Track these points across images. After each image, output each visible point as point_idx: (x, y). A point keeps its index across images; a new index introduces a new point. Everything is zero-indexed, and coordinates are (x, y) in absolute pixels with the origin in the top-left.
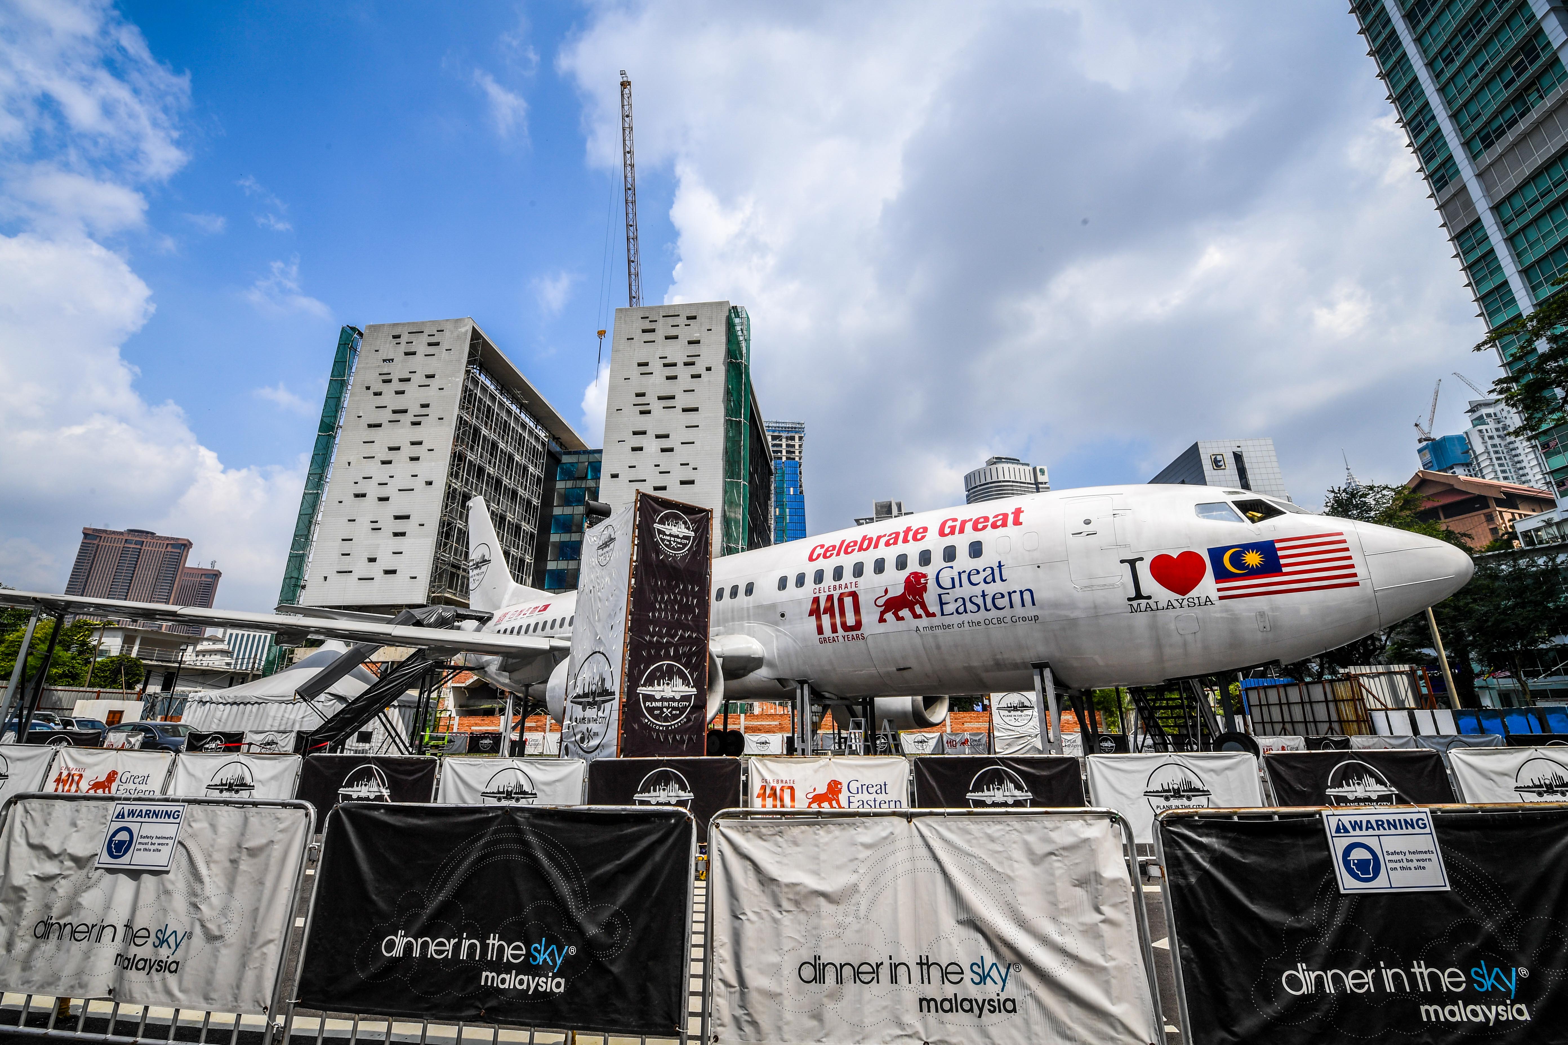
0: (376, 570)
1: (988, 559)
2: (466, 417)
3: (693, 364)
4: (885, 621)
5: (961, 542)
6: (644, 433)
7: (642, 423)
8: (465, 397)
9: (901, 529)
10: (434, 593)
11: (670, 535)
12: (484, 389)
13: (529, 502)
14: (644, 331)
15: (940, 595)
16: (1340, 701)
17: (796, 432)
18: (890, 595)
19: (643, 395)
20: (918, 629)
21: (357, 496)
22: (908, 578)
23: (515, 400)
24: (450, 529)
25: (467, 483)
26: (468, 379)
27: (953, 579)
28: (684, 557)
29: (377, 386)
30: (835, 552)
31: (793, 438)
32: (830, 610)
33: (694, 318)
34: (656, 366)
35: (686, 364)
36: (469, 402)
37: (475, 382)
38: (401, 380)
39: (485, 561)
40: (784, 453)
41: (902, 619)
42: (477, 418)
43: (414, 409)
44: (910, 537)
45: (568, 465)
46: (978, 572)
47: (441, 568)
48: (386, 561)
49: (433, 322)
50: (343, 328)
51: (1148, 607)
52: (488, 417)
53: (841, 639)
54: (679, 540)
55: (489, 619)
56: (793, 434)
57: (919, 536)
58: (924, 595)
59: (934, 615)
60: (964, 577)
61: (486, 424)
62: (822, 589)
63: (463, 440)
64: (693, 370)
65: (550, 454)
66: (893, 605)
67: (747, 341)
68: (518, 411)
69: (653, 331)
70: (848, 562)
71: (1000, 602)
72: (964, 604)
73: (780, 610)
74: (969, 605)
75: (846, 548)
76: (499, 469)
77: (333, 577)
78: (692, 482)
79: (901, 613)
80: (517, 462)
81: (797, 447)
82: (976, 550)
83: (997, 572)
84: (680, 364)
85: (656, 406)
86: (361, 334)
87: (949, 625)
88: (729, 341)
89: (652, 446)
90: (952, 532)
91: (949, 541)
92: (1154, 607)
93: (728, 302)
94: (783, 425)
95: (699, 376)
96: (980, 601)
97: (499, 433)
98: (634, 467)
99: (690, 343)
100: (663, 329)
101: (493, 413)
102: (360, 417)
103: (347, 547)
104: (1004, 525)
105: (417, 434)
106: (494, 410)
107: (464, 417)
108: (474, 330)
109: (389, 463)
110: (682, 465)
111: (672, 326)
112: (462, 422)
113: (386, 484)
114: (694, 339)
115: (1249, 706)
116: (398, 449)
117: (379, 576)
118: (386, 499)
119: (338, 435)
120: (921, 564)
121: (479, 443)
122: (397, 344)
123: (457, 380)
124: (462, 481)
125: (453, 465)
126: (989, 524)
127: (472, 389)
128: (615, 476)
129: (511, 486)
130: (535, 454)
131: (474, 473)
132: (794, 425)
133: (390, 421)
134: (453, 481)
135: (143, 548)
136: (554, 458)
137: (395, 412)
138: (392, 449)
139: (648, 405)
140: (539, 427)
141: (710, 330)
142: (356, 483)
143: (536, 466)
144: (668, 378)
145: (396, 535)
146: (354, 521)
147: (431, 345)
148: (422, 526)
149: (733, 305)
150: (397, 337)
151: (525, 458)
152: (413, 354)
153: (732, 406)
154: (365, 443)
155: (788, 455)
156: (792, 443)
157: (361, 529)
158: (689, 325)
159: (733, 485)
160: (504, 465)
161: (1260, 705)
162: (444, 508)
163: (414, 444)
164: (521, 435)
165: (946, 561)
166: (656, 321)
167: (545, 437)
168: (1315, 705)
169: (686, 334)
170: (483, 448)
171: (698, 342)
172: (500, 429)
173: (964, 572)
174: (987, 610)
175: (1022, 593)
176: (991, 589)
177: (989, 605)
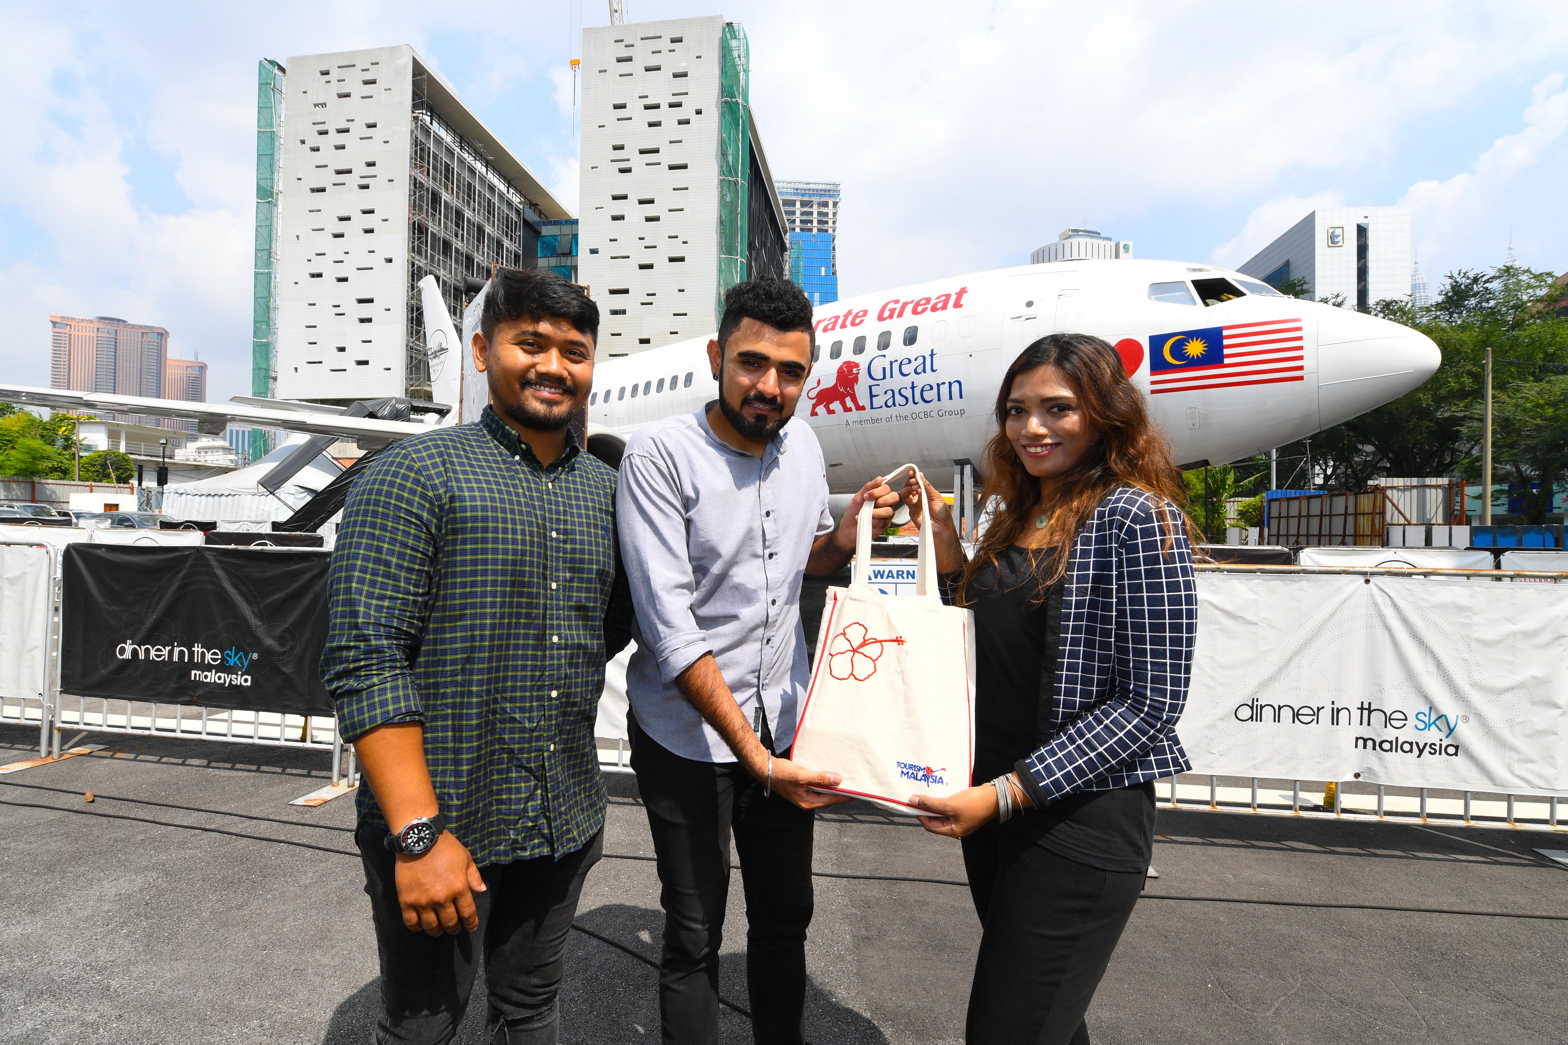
0: (347, 360)
1: (920, 348)
2: (422, 178)
3: (679, 105)
4: (816, 414)
5: (897, 328)
6: (625, 197)
7: (622, 183)
8: (416, 151)
9: (842, 313)
10: (412, 386)
12: (439, 141)
14: (619, 60)
15: (870, 387)
17: (830, 196)
18: (823, 386)
19: (621, 148)
20: (847, 424)
21: (313, 276)
22: (841, 367)
23: (478, 155)
24: (419, 314)
25: (432, 261)
26: (417, 127)
27: (884, 369)
29: (314, 140)
31: (825, 205)
33: (680, 40)
34: (635, 108)
35: (672, 106)
36: (422, 158)
37: (427, 131)
38: (340, 131)
39: (443, 350)
40: (815, 223)
41: (833, 412)
42: (434, 179)
43: (360, 169)
44: (848, 322)
45: (549, 238)
46: (910, 362)
47: (416, 358)
48: (357, 351)
49: (365, 52)
50: (260, 62)
52: (447, 178)
55: (448, 411)
56: (826, 199)
57: (857, 321)
58: (856, 387)
59: (863, 408)
60: (896, 366)
61: (446, 188)
63: (421, 206)
64: (679, 113)
65: (526, 224)
66: (825, 397)
67: (746, 71)
68: (484, 170)
69: (629, 59)
71: (928, 395)
74: (899, 400)
76: (468, 243)
77: (303, 368)
78: (682, 259)
79: (832, 407)
80: (489, 235)
81: (830, 216)
82: (911, 338)
83: (928, 363)
84: (664, 106)
85: (637, 162)
86: (283, 70)
87: (878, 420)
88: (724, 72)
89: (634, 212)
90: (891, 316)
91: (885, 326)
93: (721, 17)
94: (816, 187)
95: (687, 122)
96: (908, 393)
97: (464, 198)
98: (616, 240)
99: (676, 76)
100: (642, 57)
101: (453, 173)
102: (299, 179)
103: (312, 335)
104: (944, 307)
105: (367, 199)
106: (453, 169)
107: (419, 179)
108: (415, 62)
109: (341, 236)
110: (670, 237)
111: (653, 52)
112: (416, 184)
113: (342, 262)
114: (680, 70)
115: (1269, 518)
116: (348, 219)
117: (352, 366)
118: (345, 280)
119: (280, 203)
120: (855, 353)
121: (440, 211)
122: (327, 82)
123: (404, 129)
124: (426, 258)
125: (414, 238)
126: (929, 306)
127: (423, 141)
128: (594, 251)
129: (485, 264)
130: (508, 226)
131: (439, 249)
132: (828, 187)
133: (334, 185)
134: (417, 257)
135: (118, 337)
136: (532, 230)
137: (339, 172)
138: (342, 219)
139: (628, 160)
140: (511, 191)
141: (700, 57)
142: (309, 260)
143: (511, 239)
144: (651, 125)
145: (362, 321)
146: (314, 305)
147: (366, 83)
148: (389, 310)
149: (729, 21)
150: (325, 73)
151: (498, 229)
152: (348, 95)
153: (728, 162)
154: (310, 211)
155: (820, 226)
156: (824, 210)
157: (324, 315)
158: (674, 51)
159: (731, 263)
160: (474, 238)
161: (1280, 517)
162: (410, 290)
163: (365, 212)
164: (489, 200)
165: (879, 348)
166: (633, 46)
167: (520, 203)
168: (1334, 518)
169: (671, 63)
170: (446, 217)
171: (685, 75)
172: (464, 193)
173: (896, 361)
174: (915, 403)
175: (950, 384)
176: (921, 381)
177: (918, 398)
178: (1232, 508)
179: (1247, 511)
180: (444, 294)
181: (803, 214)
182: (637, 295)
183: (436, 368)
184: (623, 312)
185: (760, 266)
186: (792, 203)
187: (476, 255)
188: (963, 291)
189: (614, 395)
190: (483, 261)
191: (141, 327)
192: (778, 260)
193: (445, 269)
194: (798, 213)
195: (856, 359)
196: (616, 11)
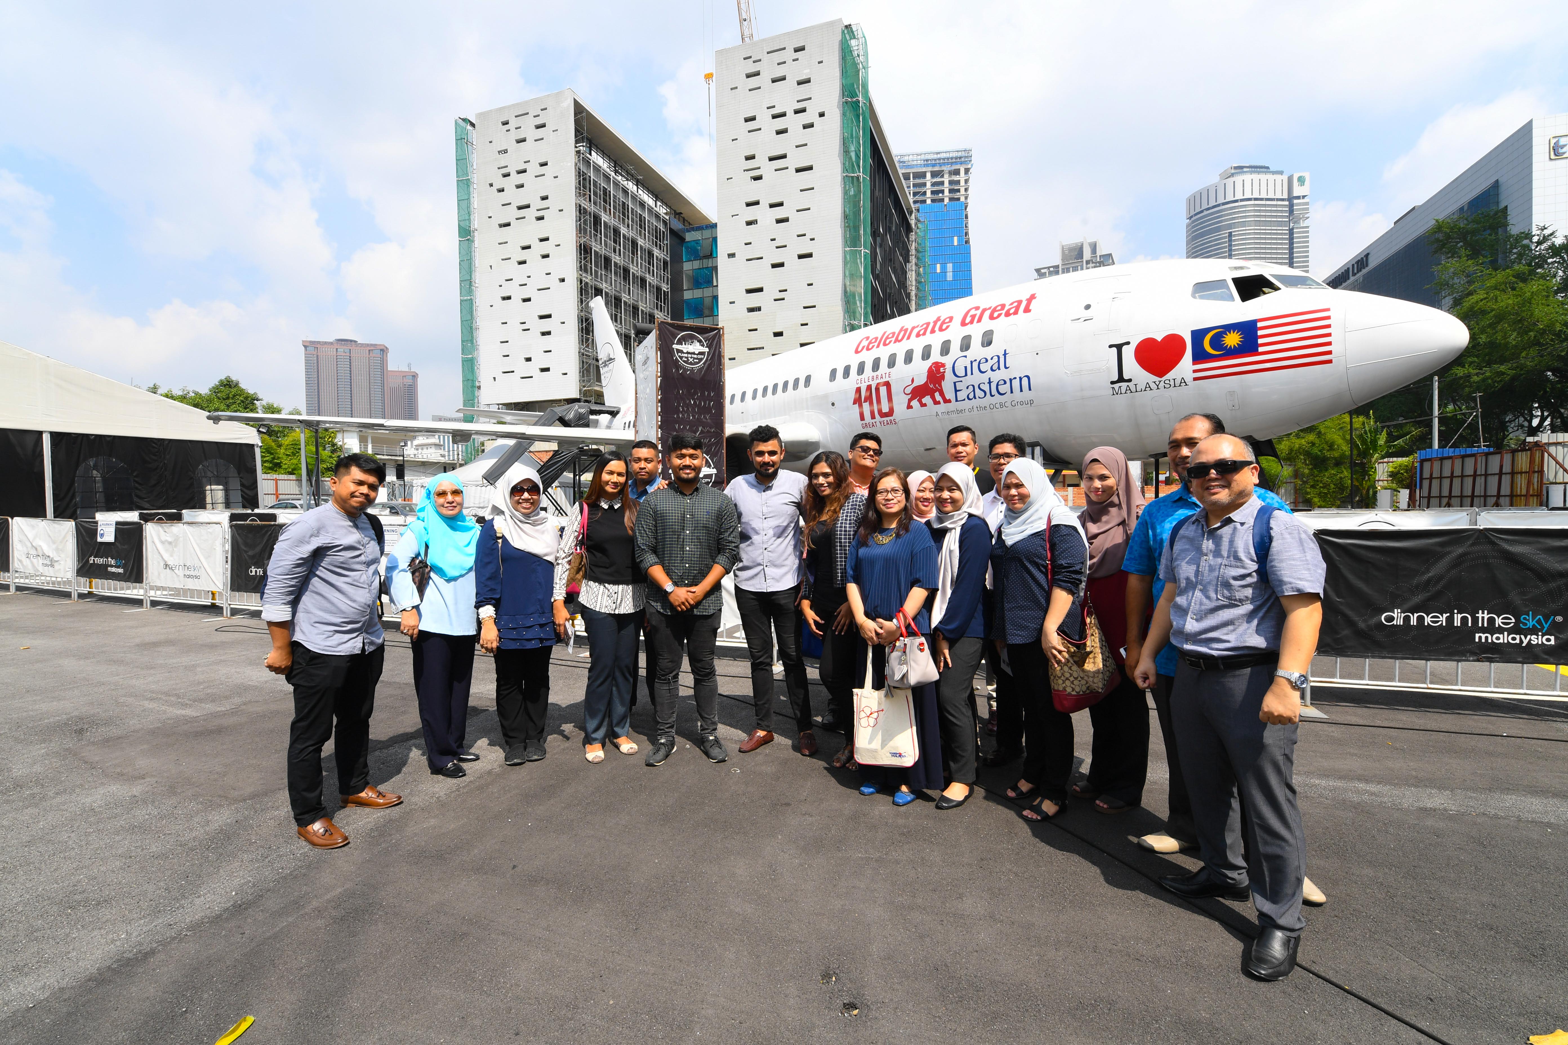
0: (533, 368)
1: (995, 349)
2: (585, 204)
3: (803, 110)
4: (912, 407)
5: (976, 331)
6: (757, 203)
7: (755, 191)
8: (580, 181)
9: (932, 320)
10: (584, 387)
11: (688, 353)
12: (597, 169)
13: (659, 289)
14: (748, 76)
15: (955, 383)
16: (1517, 473)
17: (962, 163)
18: (916, 384)
19: (752, 157)
20: (937, 415)
21: (504, 299)
22: (931, 367)
23: (630, 176)
24: (588, 324)
25: (596, 276)
26: (579, 161)
27: (966, 367)
28: (700, 369)
29: (500, 182)
30: (876, 344)
31: (957, 172)
32: (869, 399)
33: (802, 49)
34: (764, 119)
35: (797, 112)
36: (585, 187)
37: (587, 162)
38: (519, 172)
39: (611, 360)
40: (946, 193)
41: (925, 405)
42: (595, 203)
43: (537, 203)
44: (937, 328)
45: (693, 243)
46: (987, 361)
47: (587, 363)
48: (540, 360)
49: (536, 100)
50: (456, 121)
51: (1128, 389)
52: (605, 201)
53: (878, 424)
54: (695, 356)
55: (618, 412)
56: (957, 167)
57: (944, 327)
58: (943, 383)
59: (949, 401)
60: (975, 365)
61: (605, 210)
62: (863, 380)
63: (585, 230)
64: (804, 118)
65: (673, 232)
66: (918, 393)
67: (866, 69)
68: (635, 188)
69: (757, 74)
70: (883, 353)
71: (1002, 389)
72: (974, 390)
73: (831, 400)
74: (979, 393)
75: (884, 341)
76: (624, 257)
77: (501, 377)
78: (810, 255)
79: (924, 400)
80: (641, 247)
81: (962, 183)
82: (987, 340)
83: (1001, 362)
84: (790, 113)
85: (767, 169)
86: (473, 125)
87: (962, 410)
88: (844, 73)
89: (765, 215)
90: (972, 322)
91: (967, 331)
92: (1133, 390)
93: (840, 20)
94: (947, 155)
95: (811, 125)
96: (986, 387)
97: (619, 216)
98: (750, 243)
99: (800, 83)
100: (769, 70)
101: (610, 195)
102: (490, 217)
103: (505, 348)
104: (1016, 313)
105: (542, 228)
106: (610, 192)
107: (583, 205)
108: (576, 102)
109: (524, 262)
110: (798, 236)
111: (779, 64)
112: (581, 210)
113: (526, 285)
114: (804, 77)
115: (1421, 479)
116: (529, 247)
117: (537, 373)
118: (529, 300)
119: (476, 239)
120: (942, 355)
121: (601, 230)
122: (507, 131)
123: (569, 164)
124: (591, 274)
125: (581, 259)
126: (1004, 312)
127: (585, 172)
128: (731, 255)
129: (639, 274)
130: (657, 235)
131: (601, 264)
132: (960, 154)
133: (517, 219)
134: (584, 275)
135: (352, 355)
136: (677, 237)
137: (520, 208)
138: (524, 248)
139: (759, 168)
140: (659, 203)
141: (821, 62)
142: (501, 286)
143: (660, 249)
144: (779, 132)
145: (543, 334)
146: (506, 323)
147: (538, 127)
148: (564, 323)
149: (846, 24)
150: (506, 123)
151: (649, 241)
152: (524, 140)
153: (851, 158)
154: (500, 244)
155: (952, 195)
156: (956, 178)
157: (513, 331)
158: (797, 59)
159: (854, 254)
160: (629, 251)
161: (1431, 478)
162: (579, 304)
163: (542, 240)
164: (641, 215)
165: (962, 350)
166: (760, 60)
167: (666, 214)
168: (1489, 478)
169: (794, 72)
170: (606, 236)
171: (808, 81)
172: (619, 212)
173: (975, 360)
174: (992, 396)
175: (1021, 379)
176: (996, 376)
177: (994, 391)
178: (1382, 470)
179: (1398, 473)
180: (607, 304)
181: (933, 184)
182: (771, 292)
183: (606, 375)
184: (759, 309)
185: (885, 251)
186: (923, 175)
187: (631, 266)
188: (1033, 297)
189: (749, 396)
190: (637, 271)
191: (368, 345)
192: (904, 243)
193: (606, 282)
194: (929, 185)
195: (942, 360)
196: (745, 20)
